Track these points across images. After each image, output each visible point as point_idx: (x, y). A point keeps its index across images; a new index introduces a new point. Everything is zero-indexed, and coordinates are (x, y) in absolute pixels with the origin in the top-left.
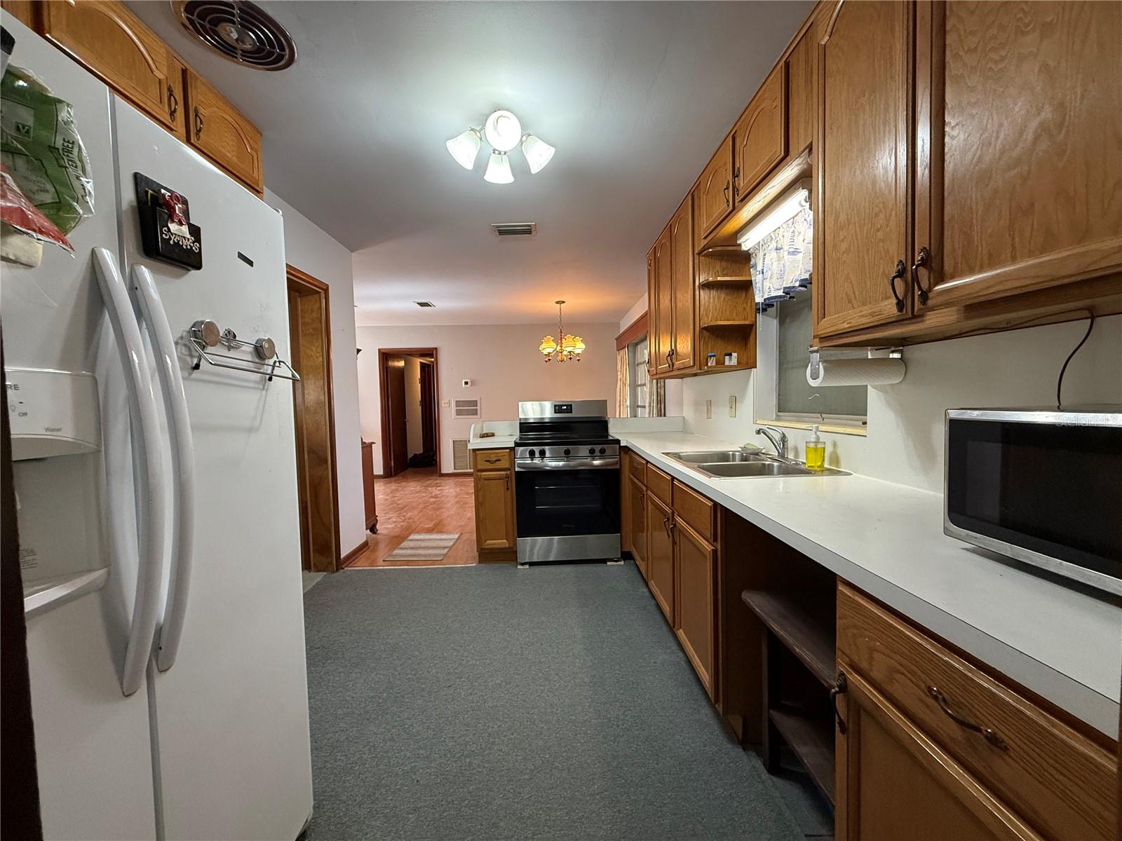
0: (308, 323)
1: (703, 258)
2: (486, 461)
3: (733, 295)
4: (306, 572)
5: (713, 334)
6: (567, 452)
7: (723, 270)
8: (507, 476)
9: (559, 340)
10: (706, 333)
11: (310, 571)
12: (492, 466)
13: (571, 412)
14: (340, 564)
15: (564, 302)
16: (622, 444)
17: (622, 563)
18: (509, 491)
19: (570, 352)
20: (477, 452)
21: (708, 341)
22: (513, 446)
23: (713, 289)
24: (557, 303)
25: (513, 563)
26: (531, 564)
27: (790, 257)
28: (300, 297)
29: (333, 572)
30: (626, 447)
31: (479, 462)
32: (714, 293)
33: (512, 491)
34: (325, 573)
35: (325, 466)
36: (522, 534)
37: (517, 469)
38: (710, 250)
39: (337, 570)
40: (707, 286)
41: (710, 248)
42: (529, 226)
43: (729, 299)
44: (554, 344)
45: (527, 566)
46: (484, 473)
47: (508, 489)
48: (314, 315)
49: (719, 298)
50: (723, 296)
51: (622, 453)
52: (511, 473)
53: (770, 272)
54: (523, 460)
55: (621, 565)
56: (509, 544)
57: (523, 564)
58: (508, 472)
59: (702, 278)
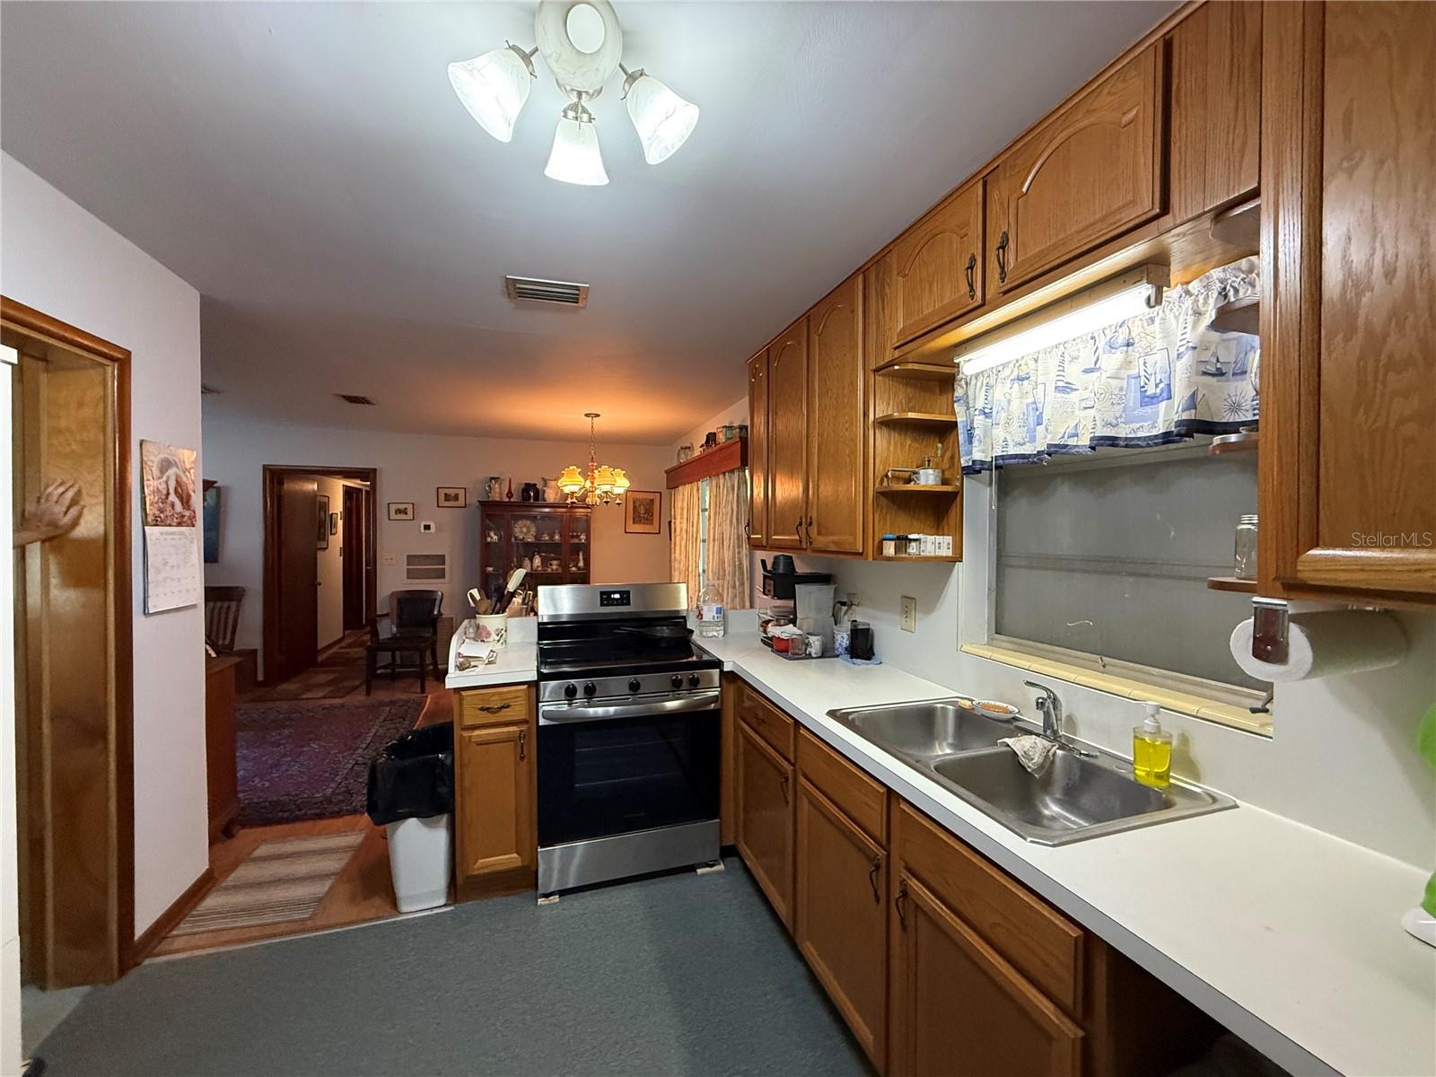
0: (68, 430)
1: (881, 378)
2: (482, 709)
3: (923, 442)
4: (34, 991)
5: (893, 502)
6: (635, 687)
7: (909, 401)
8: (521, 736)
9: (587, 473)
10: (884, 501)
11: (43, 988)
12: (492, 718)
13: (628, 604)
14: (131, 952)
15: (598, 416)
16: (727, 668)
17: (721, 867)
18: (525, 760)
19: (606, 493)
20: (464, 693)
21: (886, 514)
22: (536, 678)
23: (894, 430)
24: (586, 415)
25: (531, 892)
26: (563, 893)
27: (1059, 395)
28: (47, 371)
29: (110, 981)
30: (732, 672)
31: (466, 712)
32: (895, 436)
33: (529, 762)
34: (85, 989)
35: (100, 745)
36: (547, 838)
37: (542, 722)
38: (896, 367)
39: (123, 971)
40: (888, 424)
41: (897, 365)
42: (577, 288)
43: (917, 448)
44: (582, 479)
45: (556, 899)
46: (477, 732)
47: (522, 758)
48: (87, 412)
49: (903, 446)
50: (909, 442)
51: (724, 684)
52: (529, 728)
53: (1003, 415)
54: (553, 705)
55: (718, 873)
56: (522, 861)
57: (547, 896)
58: (524, 728)
59: (880, 409)
